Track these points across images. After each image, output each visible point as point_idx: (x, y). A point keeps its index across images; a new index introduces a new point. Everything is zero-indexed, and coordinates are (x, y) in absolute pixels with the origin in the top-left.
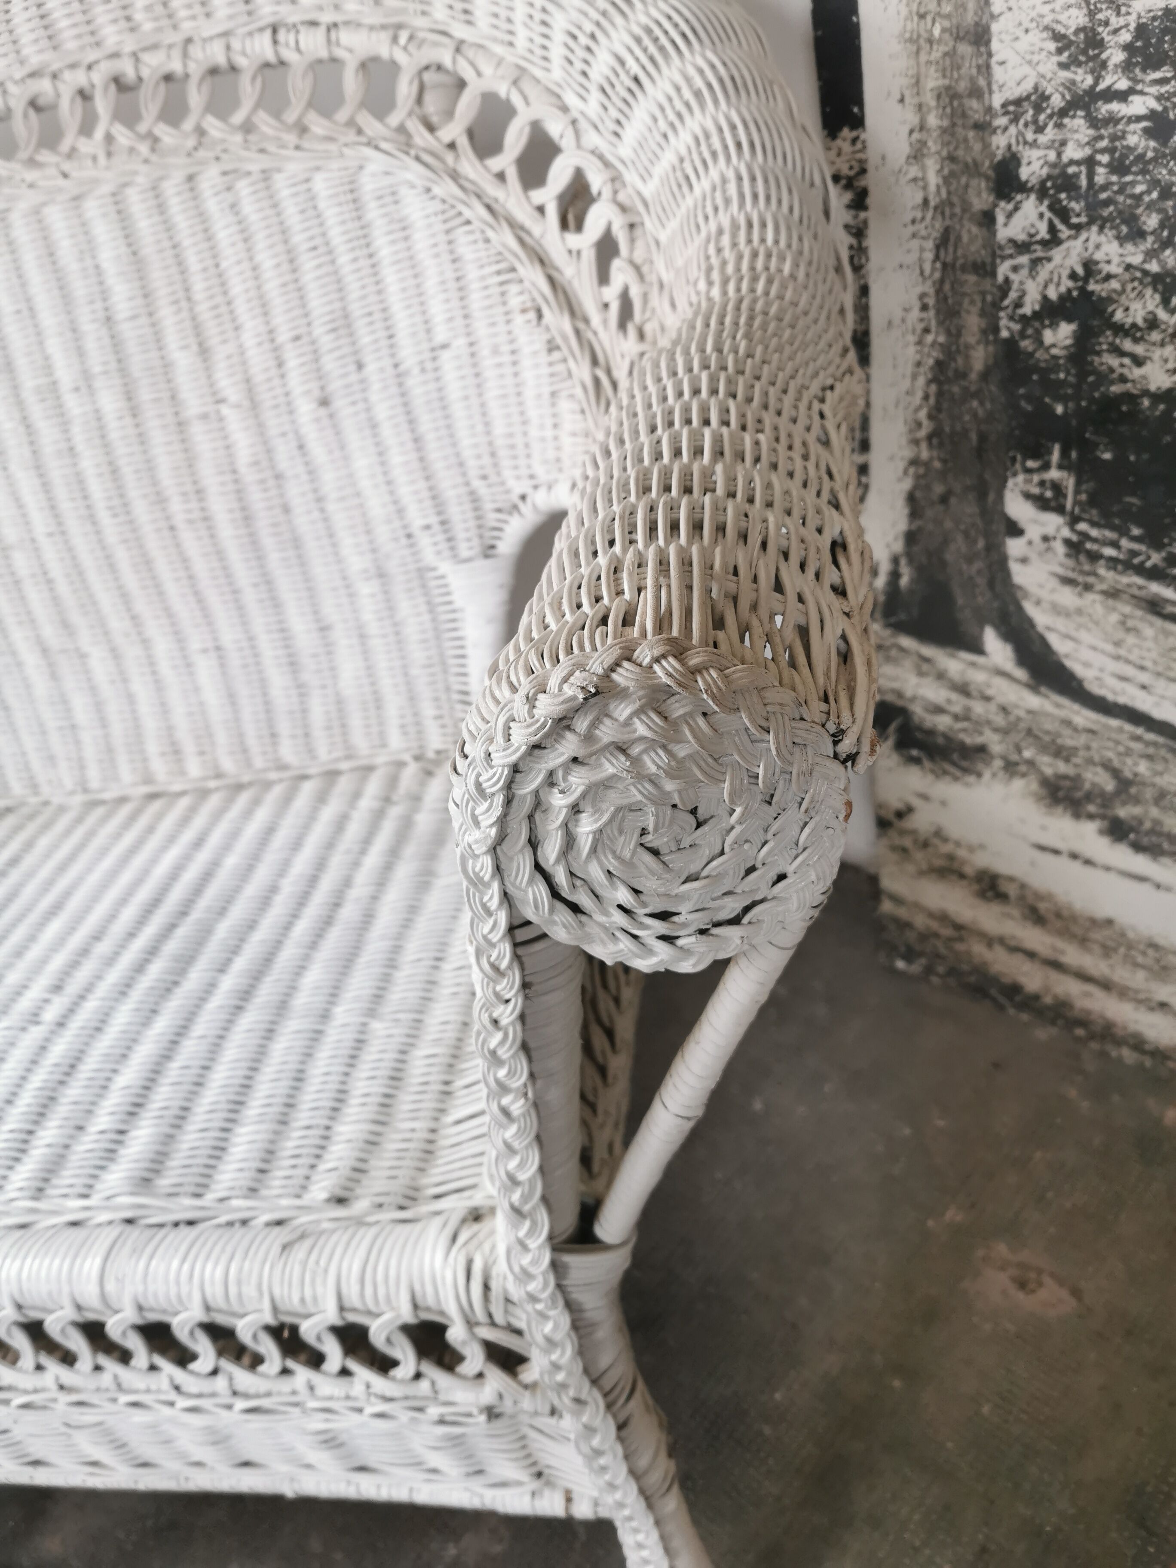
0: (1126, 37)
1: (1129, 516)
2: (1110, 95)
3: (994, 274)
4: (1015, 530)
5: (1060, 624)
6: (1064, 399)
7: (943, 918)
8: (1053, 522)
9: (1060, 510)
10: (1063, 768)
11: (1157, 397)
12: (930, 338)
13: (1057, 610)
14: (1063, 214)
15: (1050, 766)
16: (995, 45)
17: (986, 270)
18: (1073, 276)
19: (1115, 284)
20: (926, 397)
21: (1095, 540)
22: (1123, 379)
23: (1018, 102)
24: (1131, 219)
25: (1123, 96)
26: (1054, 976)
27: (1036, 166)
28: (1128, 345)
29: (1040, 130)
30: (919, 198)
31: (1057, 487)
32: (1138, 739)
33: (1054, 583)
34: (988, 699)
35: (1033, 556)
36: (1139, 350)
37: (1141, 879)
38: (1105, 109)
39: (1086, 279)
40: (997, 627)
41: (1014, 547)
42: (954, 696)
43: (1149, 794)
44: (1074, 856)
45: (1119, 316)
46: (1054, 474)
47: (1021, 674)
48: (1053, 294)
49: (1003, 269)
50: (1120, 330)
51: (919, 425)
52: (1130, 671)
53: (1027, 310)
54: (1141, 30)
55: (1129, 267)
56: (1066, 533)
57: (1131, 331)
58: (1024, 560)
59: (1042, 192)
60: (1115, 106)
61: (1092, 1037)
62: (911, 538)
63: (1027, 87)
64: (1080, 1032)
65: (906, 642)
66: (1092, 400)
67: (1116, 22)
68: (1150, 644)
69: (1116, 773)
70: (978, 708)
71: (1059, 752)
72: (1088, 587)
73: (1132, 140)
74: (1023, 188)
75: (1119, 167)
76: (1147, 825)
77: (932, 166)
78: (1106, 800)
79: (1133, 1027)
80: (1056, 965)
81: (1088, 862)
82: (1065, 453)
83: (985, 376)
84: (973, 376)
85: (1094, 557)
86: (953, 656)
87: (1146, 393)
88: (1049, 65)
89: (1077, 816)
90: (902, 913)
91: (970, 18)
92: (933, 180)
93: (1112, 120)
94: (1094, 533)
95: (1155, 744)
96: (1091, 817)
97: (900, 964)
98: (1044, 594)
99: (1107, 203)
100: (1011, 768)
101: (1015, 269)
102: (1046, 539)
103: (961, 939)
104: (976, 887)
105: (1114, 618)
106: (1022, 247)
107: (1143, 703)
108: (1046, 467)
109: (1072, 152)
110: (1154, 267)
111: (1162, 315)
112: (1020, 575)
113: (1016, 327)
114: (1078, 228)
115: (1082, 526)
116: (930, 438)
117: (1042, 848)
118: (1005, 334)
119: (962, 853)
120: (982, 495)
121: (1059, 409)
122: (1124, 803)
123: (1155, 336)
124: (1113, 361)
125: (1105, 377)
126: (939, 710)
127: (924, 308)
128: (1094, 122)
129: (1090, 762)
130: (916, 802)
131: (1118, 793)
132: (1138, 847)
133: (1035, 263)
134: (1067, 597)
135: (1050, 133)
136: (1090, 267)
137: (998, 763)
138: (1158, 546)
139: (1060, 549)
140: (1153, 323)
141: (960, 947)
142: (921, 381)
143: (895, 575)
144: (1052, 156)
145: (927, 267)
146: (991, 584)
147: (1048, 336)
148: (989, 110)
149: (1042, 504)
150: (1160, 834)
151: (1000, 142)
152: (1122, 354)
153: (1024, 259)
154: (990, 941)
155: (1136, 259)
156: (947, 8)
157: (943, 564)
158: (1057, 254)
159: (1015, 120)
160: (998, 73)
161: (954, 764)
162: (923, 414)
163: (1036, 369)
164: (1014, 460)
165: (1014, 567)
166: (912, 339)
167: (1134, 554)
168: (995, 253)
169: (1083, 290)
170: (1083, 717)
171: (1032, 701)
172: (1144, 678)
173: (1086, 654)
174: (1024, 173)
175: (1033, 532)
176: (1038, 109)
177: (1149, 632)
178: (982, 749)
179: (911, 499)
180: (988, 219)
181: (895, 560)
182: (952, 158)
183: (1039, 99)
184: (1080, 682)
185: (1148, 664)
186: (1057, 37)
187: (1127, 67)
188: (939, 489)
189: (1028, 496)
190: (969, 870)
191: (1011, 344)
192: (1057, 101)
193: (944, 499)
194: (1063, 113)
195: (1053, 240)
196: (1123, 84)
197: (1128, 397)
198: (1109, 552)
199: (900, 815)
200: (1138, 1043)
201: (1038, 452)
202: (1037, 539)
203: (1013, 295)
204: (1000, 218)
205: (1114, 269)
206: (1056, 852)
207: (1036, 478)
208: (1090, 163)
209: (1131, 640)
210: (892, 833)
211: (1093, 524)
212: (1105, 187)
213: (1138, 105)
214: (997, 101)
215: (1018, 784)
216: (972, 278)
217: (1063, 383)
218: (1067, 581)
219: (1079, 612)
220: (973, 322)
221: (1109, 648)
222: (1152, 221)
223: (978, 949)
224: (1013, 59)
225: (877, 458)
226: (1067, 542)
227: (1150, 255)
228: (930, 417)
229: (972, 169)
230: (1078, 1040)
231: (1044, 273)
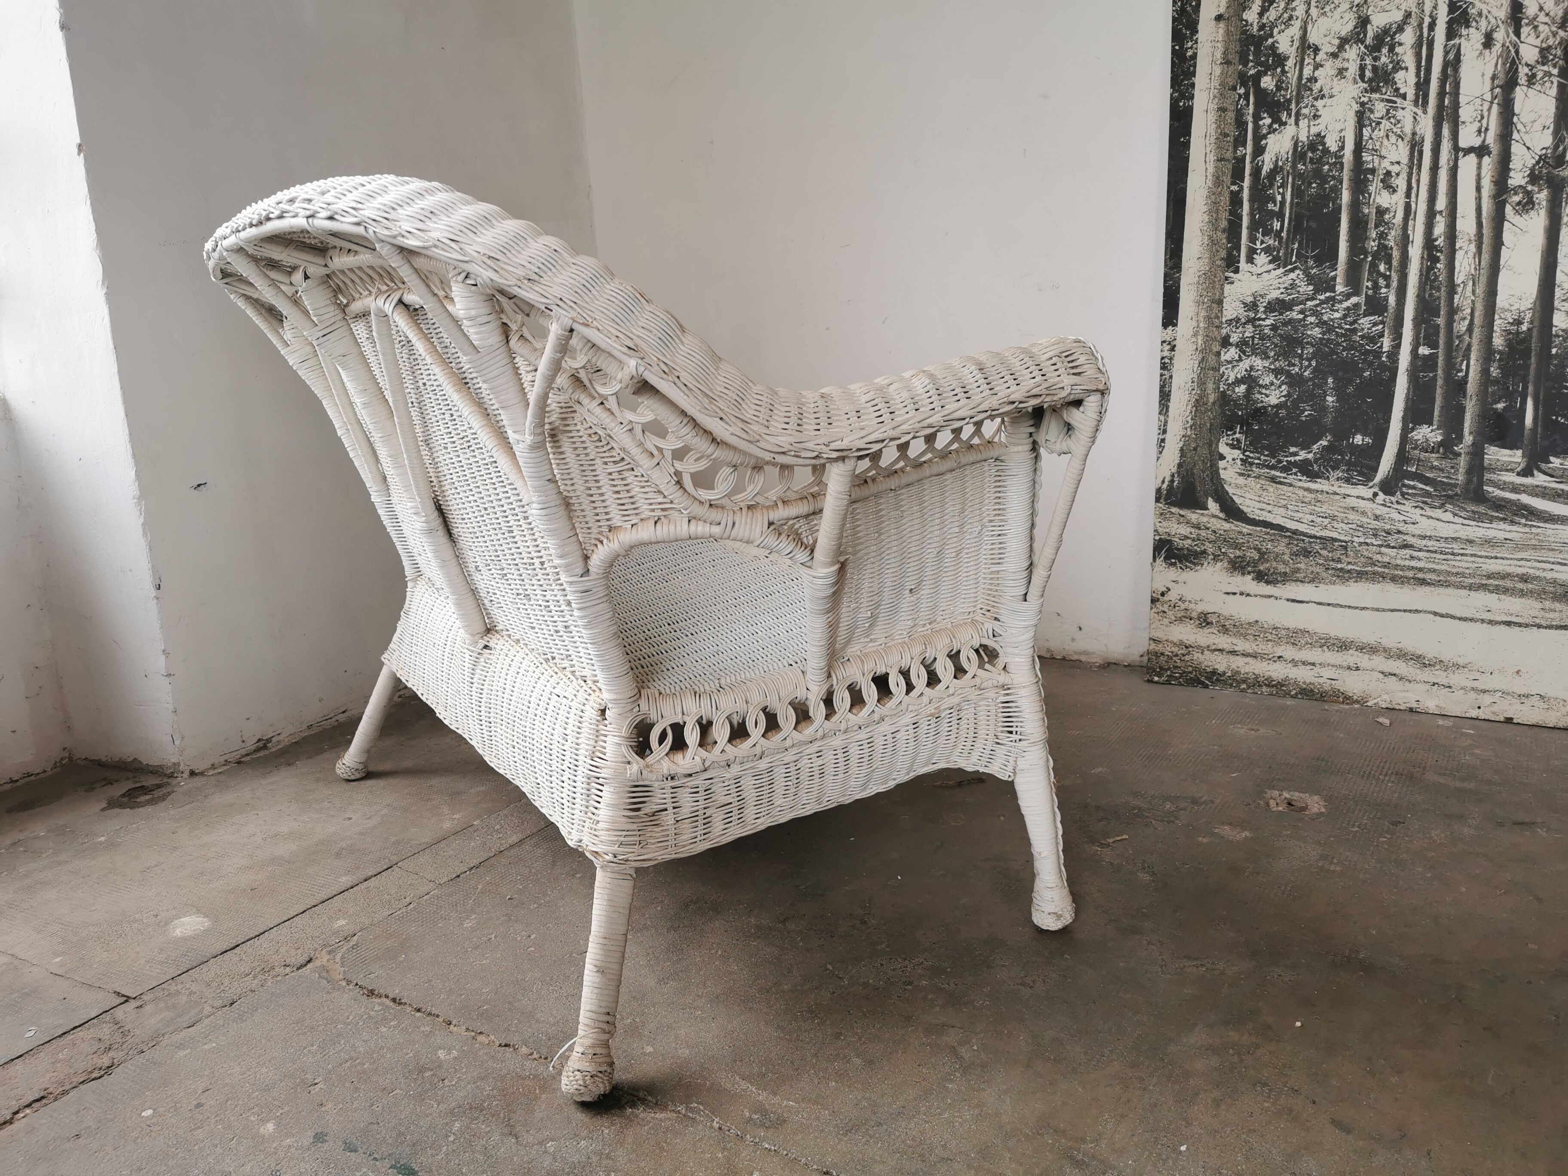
0: (1265, 304)
1: (1264, 448)
2: (1260, 319)
3: (1219, 370)
4: (1222, 457)
5: (1238, 492)
6: (1242, 410)
7: (1181, 644)
8: (1237, 453)
9: (1239, 448)
10: (1238, 553)
11: (1273, 407)
12: (1194, 392)
13: (1237, 486)
14: (1244, 352)
15: (1232, 553)
16: (1224, 305)
17: (1216, 369)
18: (1246, 370)
19: (1260, 372)
20: (1191, 412)
21: (1252, 458)
22: (1262, 402)
23: (1231, 320)
24: (1265, 353)
25: (1264, 320)
26: (1232, 658)
27: (1235, 338)
28: (1264, 391)
29: (1237, 328)
30: (1195, 347)
31: (1238, 440)
32: (1268, 533)
33: (1236, 475)
34: (1208, 529)
35: (1229, 466)
36: (1267, 392)
37: (1270, 597)
38: (1258, 323)
39: (1250, 371)
40: (1213, 498)
41: (1222, 464)
42: (1193, 530)
43: (1272, 556)
44: (1242, 594)
45: (1261, 382)
46: (1237, 435)
47: (1222, 515)
48: (1239, 376)
49: (1222, 369)
50: (1261, 386)
51: (1188, 422)
52: (1264, 506)
53: (1230, 382)
54: (1269, 303)
55: (1264, 367)
56: (1241, 456)
57: (1265, 387)
58: (1225, 469)
59: (1237, 346)
60: (1261, 322)
61: (1249, 687)
62: (1180, 465)
63: (1234, 316)
64: (1244, 686)
65: (1174, 510)
66: (1251, 410)
67: (1262, 300)
68: (1272, 494)
69: (1258, 550)
70: (1203, 533)
71: (1237, 546)
72: (1249, 476)
73: (1266, 331)
74: (1231, 345)
75: (1262, 338)
76: (1272, 570)
77: (1200, 338)
78: (1255, 563)
79: (1267, 674)
80: (1233, 653)
81: (1248, 595)
82: (1241, 428)
83: (1214, 404)
84: (1210, 404)
85: (1251, 464)
86: (1194, 513)
87: (1270, 406)
88: (1241, 311)
89: (1243, 574)
90: (1159, 648)
91: (1217, 297)
92: (1200, 342)
93: (1260, 326)
94: (1251, 455)
95: (1274, 534)
96: (1249, 573)
97: (1156, 679)
98: (1233, 481)
99: (1258, 349)
100: (1216, 558)
101: (1226, 369)
102: (1234, 459)
103: (1189, 653)
104: (1198, 622)
105: (1259, 486)
106: (1229, 362)
107: (1269, 518)
108: (1235, 433)
109: (1247, 334)
110: (1272, 367)
111: (1275, 381)
112: (1223, 474)
113: (1226, 387)
114: (1249, 356)
115: (1247, 453)
116: (1191, 427)
117: (1228, 593)
118: (1222, 389)
119: (1192, 606)
120: (1211, 446)
121: (1240, 413)
122: (1262, 563)
123: (1273, 388)
124: (1259, 396)
125: (1256, 401)
126: (1187, 538)
127: (1193, 382)
128: (1254, 326)
129: (1249, 548)
130: (1171, 585)
131: (1260, 559)
132: (1268, 582)
133: (1233, 367)
134: (1241, 481)
135: (1241, 329)
136: (1252, 368)
137: (1211, 557)
138: (1274, 457)
139: (1239, 462)
140: (1272, 384)
141: (1187, 658)
142: (1190, 406)
143: (1172, 481)
144: (1241, 335)
145: (1195, 370)
146: (1212, 480)
147: (1237, 390)
148: (1221, 322)
149: (1233, 447)
150: (1276, 574)
151: (1224, 332)
152: (1262, 394)
153: (1230, 366)
154: (1202, 649)
155: (1267, 365)
156: (1209, 294)
157: (1193, 474)
158: (1241, 364)
159: (1230, 325)
160: (1225, 312)
161: (1191, 562)
162: (1189, 419)
163: (1232, 400)
164: (1223, 432)
165: (1221, 471)
166: (1187, 392)
167: (1266, 461)
168: (1220, 364)
169: (1249, 375)
170: (1246, 529)
171: (1227, 526)
172: (1269, 508)
173: (1248, 502)
174: (1231, 340)
175: (1229, 458)
176: (1237, 322)
177: (1271, 490)
178: (1204, 552)
179: (1182, 450)
180: (1218, 354)
181: (1173, 476)
182: (1207, 336)
183: (1237, 320)
184: (1245, 514)
185: (1271, 502)
186: (1244, 303)
187: (1265, 312)
188: (1193, 445)
189: (1227, 444)
190: (1194, 615)
191: (1224, 392)
192: (1243, 320)
193: (1195, 449)
194: (1245, 324)
195: (1240, 359)
196: (1264, 316)
197: (1264, 407)
198: (1257, 461)
199: (1163, 594)
200: (1270, 683)
201: (1231, 428)
202: (1230, 460)
203: (1225, 377)
204: (1222, 353)
205: (1259, 368)
206: (1235, 594)
207: (1231, 438)
208: (1253, 338)
209: (1265, 494)
210: (1158, 604)
211: (1251, 452)
212: (1257, 344)
213: (1268, 322)
214: (1224, 320)
215: (1219, 564)
216: (1211, 372)
217: (1241, 404)
218: (1241, 475)
219: (1246, 486)
220: (1210, 386)
221: (1257, 498)
222: (1272, 354)
223: (1197, 656)
224: (1230, 309)
225: (1168, 436)
226: (1241, 459)
227: (1271, 363)
228: (1192, 419)
229: (1214, 339)
230: (1243, 691)
231: (1236, 370)
